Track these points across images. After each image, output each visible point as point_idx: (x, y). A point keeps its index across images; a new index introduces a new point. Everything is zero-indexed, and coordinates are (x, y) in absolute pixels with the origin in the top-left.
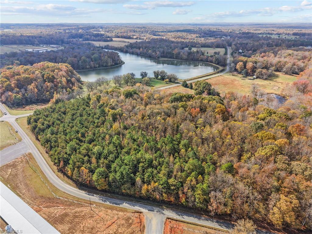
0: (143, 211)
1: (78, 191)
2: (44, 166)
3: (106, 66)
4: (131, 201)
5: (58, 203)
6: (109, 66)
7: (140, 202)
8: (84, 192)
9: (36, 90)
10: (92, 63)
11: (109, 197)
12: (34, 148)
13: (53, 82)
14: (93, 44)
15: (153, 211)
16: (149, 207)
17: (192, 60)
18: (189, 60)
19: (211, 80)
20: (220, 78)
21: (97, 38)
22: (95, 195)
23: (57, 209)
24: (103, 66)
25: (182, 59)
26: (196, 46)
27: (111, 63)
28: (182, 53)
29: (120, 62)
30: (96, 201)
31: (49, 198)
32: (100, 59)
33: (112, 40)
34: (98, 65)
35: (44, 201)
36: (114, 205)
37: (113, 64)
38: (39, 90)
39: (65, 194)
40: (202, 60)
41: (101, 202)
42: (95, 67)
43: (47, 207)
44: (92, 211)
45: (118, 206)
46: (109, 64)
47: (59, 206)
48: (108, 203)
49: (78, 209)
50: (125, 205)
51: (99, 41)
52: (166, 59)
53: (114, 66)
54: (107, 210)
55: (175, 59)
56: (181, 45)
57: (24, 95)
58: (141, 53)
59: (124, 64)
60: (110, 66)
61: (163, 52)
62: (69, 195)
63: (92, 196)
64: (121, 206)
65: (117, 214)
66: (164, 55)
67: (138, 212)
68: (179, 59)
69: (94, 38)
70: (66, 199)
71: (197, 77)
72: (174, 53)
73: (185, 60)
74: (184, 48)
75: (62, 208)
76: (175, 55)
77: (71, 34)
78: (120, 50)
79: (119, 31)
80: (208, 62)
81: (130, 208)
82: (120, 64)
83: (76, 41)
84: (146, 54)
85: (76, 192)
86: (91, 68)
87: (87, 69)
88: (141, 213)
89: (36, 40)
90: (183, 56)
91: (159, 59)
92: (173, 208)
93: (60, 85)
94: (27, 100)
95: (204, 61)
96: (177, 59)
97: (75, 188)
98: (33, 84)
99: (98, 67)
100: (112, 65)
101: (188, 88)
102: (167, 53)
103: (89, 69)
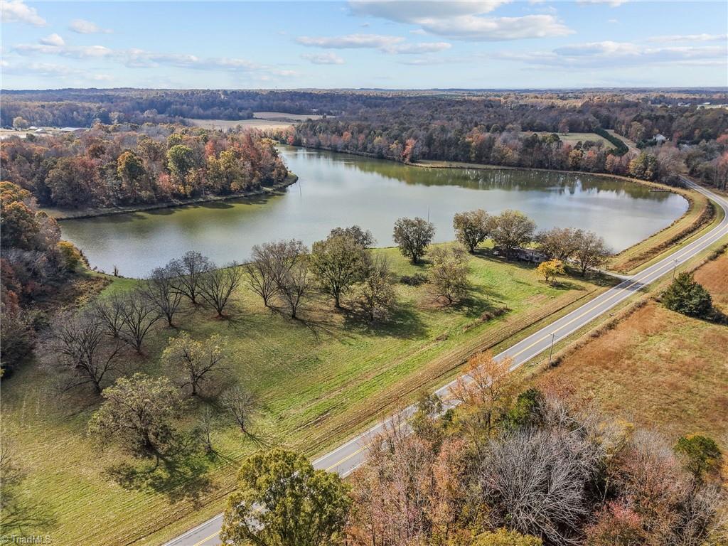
3: (225, 191)
10: (164, 178)
18: (529, 166)
21: (209, 112)
25: (500, 163)
27: (247, 180)
28: (498, 143)
29: (280, 175)
32: (201, 162)
33: (251, 117)
34: (189, 189)
37: (255, 181)
40: (576, 167)
42: (177, 197)
51: (214, 117)
55: (475, 163)
58: (346, 147)
59: (295, 181)
61: (430, 141)
66: (432, 151)
69: (201, 111)
72: (469, 143)
73: (515, 165)
76: (472, 150)
82: (279, 181)
84: (365, 148)
87: (142, 202)
90: (505, 151)
91: (418, 164)
95: (588, 170)
96: (480, 162)
99: (191, 194)
100: (249, 188)
102: (443, 142)
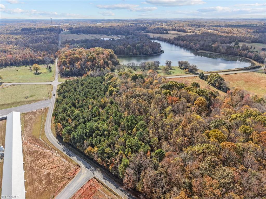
0: (82, 166)
1: (54, 139)
2: (49, 118)
3: (146, 54)
4: (81, 156)
5: (38, 143)
6: (148, 54)
7: (86, 159)
8: (57, 141)
9: (79, 66)
10: (135, 50)
11: (69, 149)
12: (53, 105)
13: (92, 62)
14: (149, 36)
15: (89, 169)
16: (88, 165)
17: (231, 54)
18: (227, 54)
19: (235, 75)
20: (247, 74)
22: (62, 145)
23: (35, 146)
24: (143, 53)
25: (220, 53)
26: (246, 41)
27: (151, 52)
28: (221, 47)
29: (159, 51)
30: (59, 149)
31: (36, 139)
32: (142, 48)
33: (167, 33)
34: (139, 53)
35: (33, 139)
36: (68, 156)
37: (153, 52)
38: (81, 67)
39: (46, 139)
40: (240, 55)
41: (62, 151)
42: (136, 54)
43: (31, 143)
44: (52, 155)
45: (70, 157)
46: (149, 53)
47: (37, 145)
48: (65, 153)
49: (45, 151)
50: (75, 158)
52: (204, 52)
53: (153, 54)
54: (61, 157)
55: (213, 52)
56: (229, 39)
57: (71, 69)
58: (184, 45)
59: (163, 53)
60: (150, 54)
61: (203, 45)
62: (48, 140)
63: (60, 145)
64: (71, 158)
65: (65, 162)
66: (203, 48)
67: (79, 166)
68: (217, 52)
70: (44, 142)
71: (222, 71)
72: (213, 46)
73: (223, 53)
74: (232, 42)
75: (39, 147)
76: (213, 48)
77: (138, 28)
78: (168, 41)
79: (178, 25)
80: (247, 57)
81: (75, 161)
82: (158, 53)
83: (139, 32)
84: (188, 46)
85: (53, 139)
86: (133, 54)
87: (130, 55)
88: (80, 167)
89: (110, 31)
90: (221, 50)
91: (198, 51)
92: (104, 172)
93: (97, 65)
94: (72, 73)
95: (243, 56)
96: (215, 52)
97: (55, 136)
98: (79, 62)
99: (139, 54)
100: (151, 54)
101: (203, 79)
102: (206, 46)
103: (132, 55)
